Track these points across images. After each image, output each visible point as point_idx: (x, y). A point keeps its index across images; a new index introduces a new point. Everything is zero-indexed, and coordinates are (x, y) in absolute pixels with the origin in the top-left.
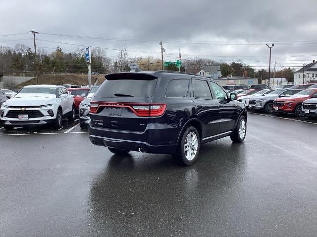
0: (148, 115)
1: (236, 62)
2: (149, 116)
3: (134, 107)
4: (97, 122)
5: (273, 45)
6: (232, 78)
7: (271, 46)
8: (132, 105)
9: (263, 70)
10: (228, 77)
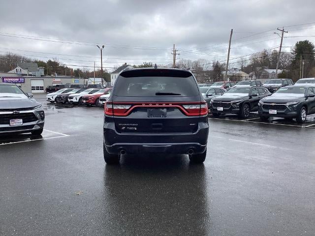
0: (198, 114)
1: (53, 61)
2: (200, 115)
3: (184, 106)
4: (126, 126)
5: (103, 47)
6: (57, 76)
7: (101, 47)
8: (181, 105)
9: (78, 70)
10: (52, 75)
